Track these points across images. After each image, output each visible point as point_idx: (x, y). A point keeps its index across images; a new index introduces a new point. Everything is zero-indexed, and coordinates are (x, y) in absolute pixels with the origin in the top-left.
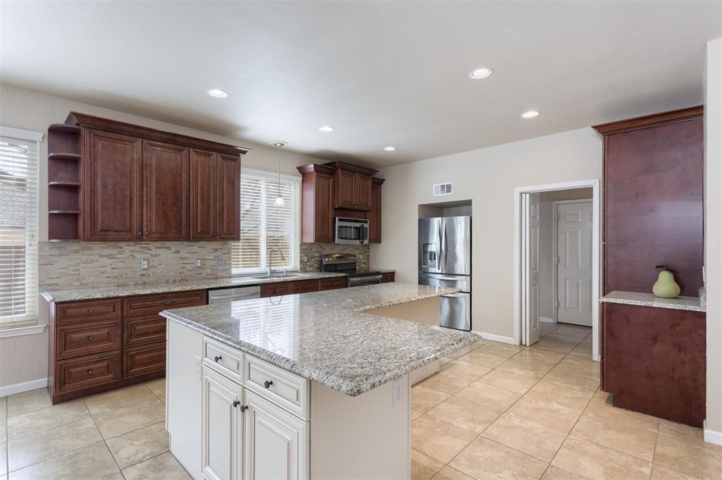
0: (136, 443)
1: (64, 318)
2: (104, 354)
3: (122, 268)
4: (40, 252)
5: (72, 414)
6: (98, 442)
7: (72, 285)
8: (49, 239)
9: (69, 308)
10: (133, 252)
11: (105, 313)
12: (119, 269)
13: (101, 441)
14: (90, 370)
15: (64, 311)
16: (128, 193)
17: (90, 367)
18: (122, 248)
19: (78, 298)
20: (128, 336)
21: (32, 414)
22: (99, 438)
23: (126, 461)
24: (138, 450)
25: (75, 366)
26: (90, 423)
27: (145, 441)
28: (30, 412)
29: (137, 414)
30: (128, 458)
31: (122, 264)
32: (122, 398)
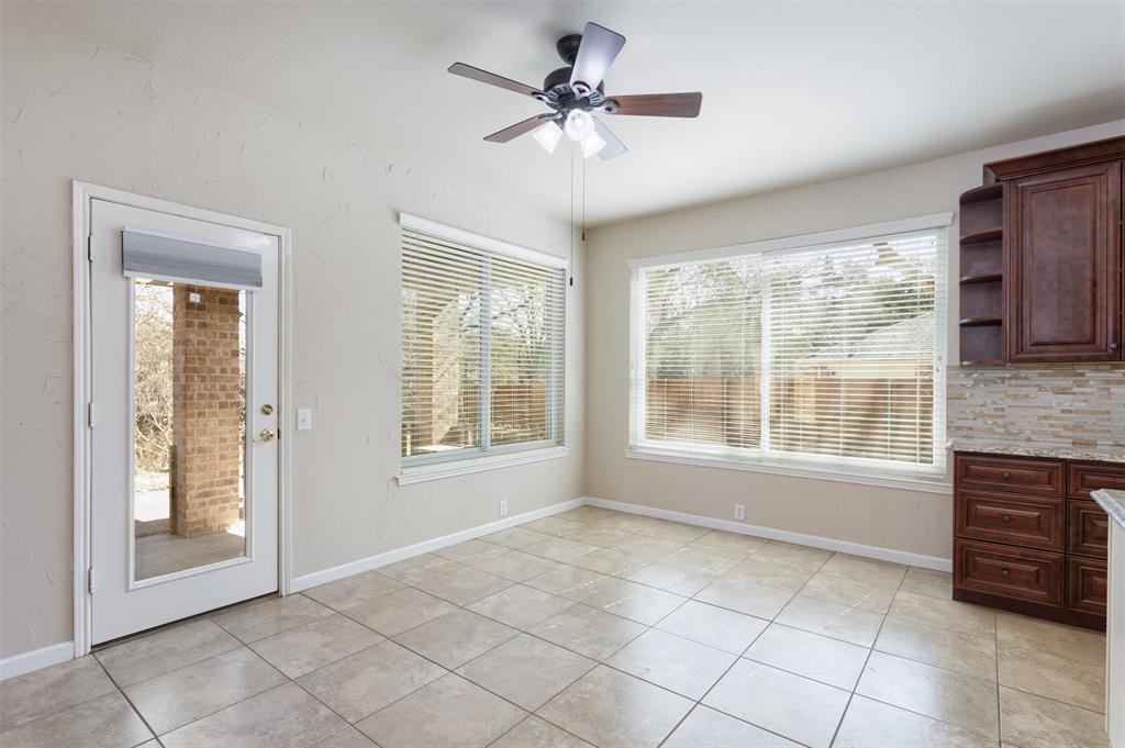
0: (1048, 721)
1: (966, 476)
2: (1031, 552)
3: (1084, 412)
4: (948, 380)
5: (970, 622)
6: (988, 680)
7: (993, 433)
8: (961, 361)
9: (974, 463)
10: (1108, 382)
11: (1032, 481)
12: (1076, 412)
13: (992, 682)
14: (1005, 569)
15: (967, 467)
16: (1088, 273)
17: (1006, 564)
18: (1083, 375)
19: (985, 451)
20: (1077, 534)
21: (925, 598)
22: (992, 677)
23: (1016, 734)
24: (1047, 735)
25: (983, 555)
26: (989, 648)
27: (1066, 728)
28: (924, 595)
29: (1075, 679)
30: (1021, 733)
31: (1083, 404)
32: (1059, 640)
